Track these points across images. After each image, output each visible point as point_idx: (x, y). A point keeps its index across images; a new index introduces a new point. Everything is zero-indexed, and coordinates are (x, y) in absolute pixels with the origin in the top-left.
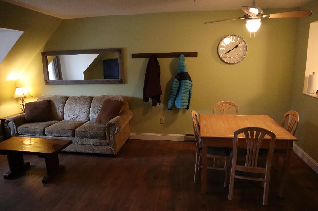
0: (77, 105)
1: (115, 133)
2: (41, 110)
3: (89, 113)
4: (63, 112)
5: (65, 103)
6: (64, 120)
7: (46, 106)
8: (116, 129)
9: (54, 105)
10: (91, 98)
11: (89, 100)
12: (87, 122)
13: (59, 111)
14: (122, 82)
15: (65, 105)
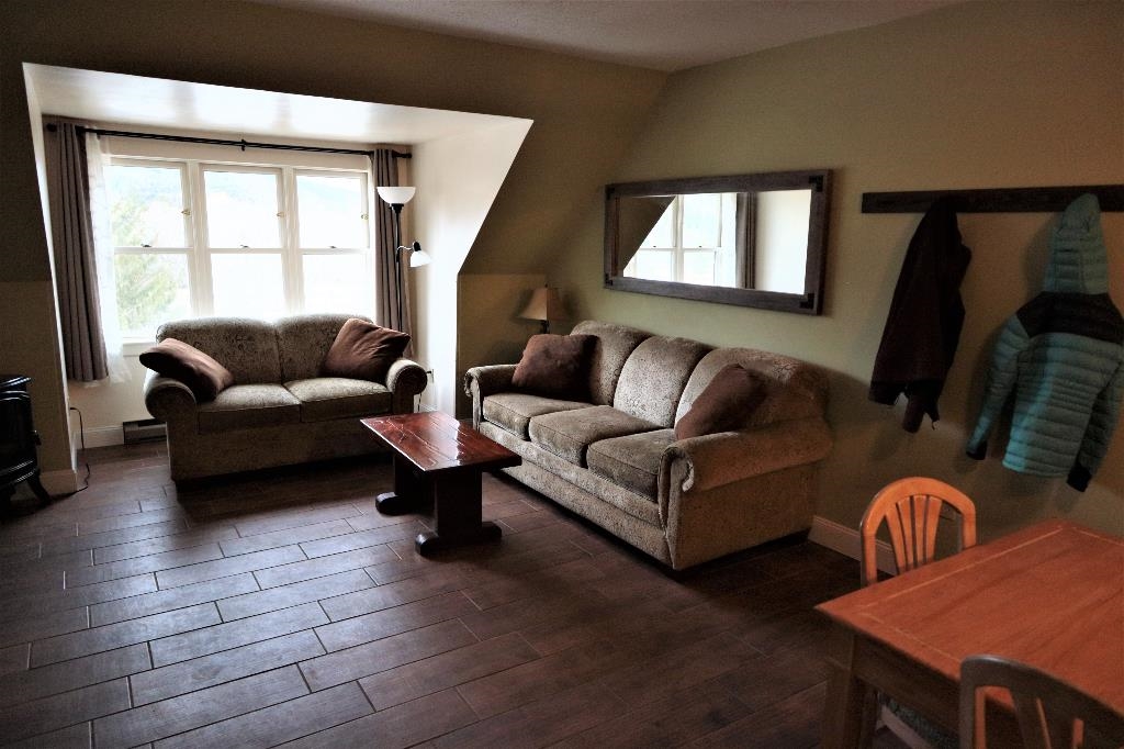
0: (652, 368)
1: (684, 489)
2: (559, 362)
3: (678, 402)
4: (615, 383)
5: (631, 353)
6: (612, 405)
7: (575, 353)
8: (687, 477)
9: (600, 357)
10: (703, 351)
11: (690, 357)
12: (663, 428)
13: (605, 377)
14: (812, 307)
15: (625, 360)
